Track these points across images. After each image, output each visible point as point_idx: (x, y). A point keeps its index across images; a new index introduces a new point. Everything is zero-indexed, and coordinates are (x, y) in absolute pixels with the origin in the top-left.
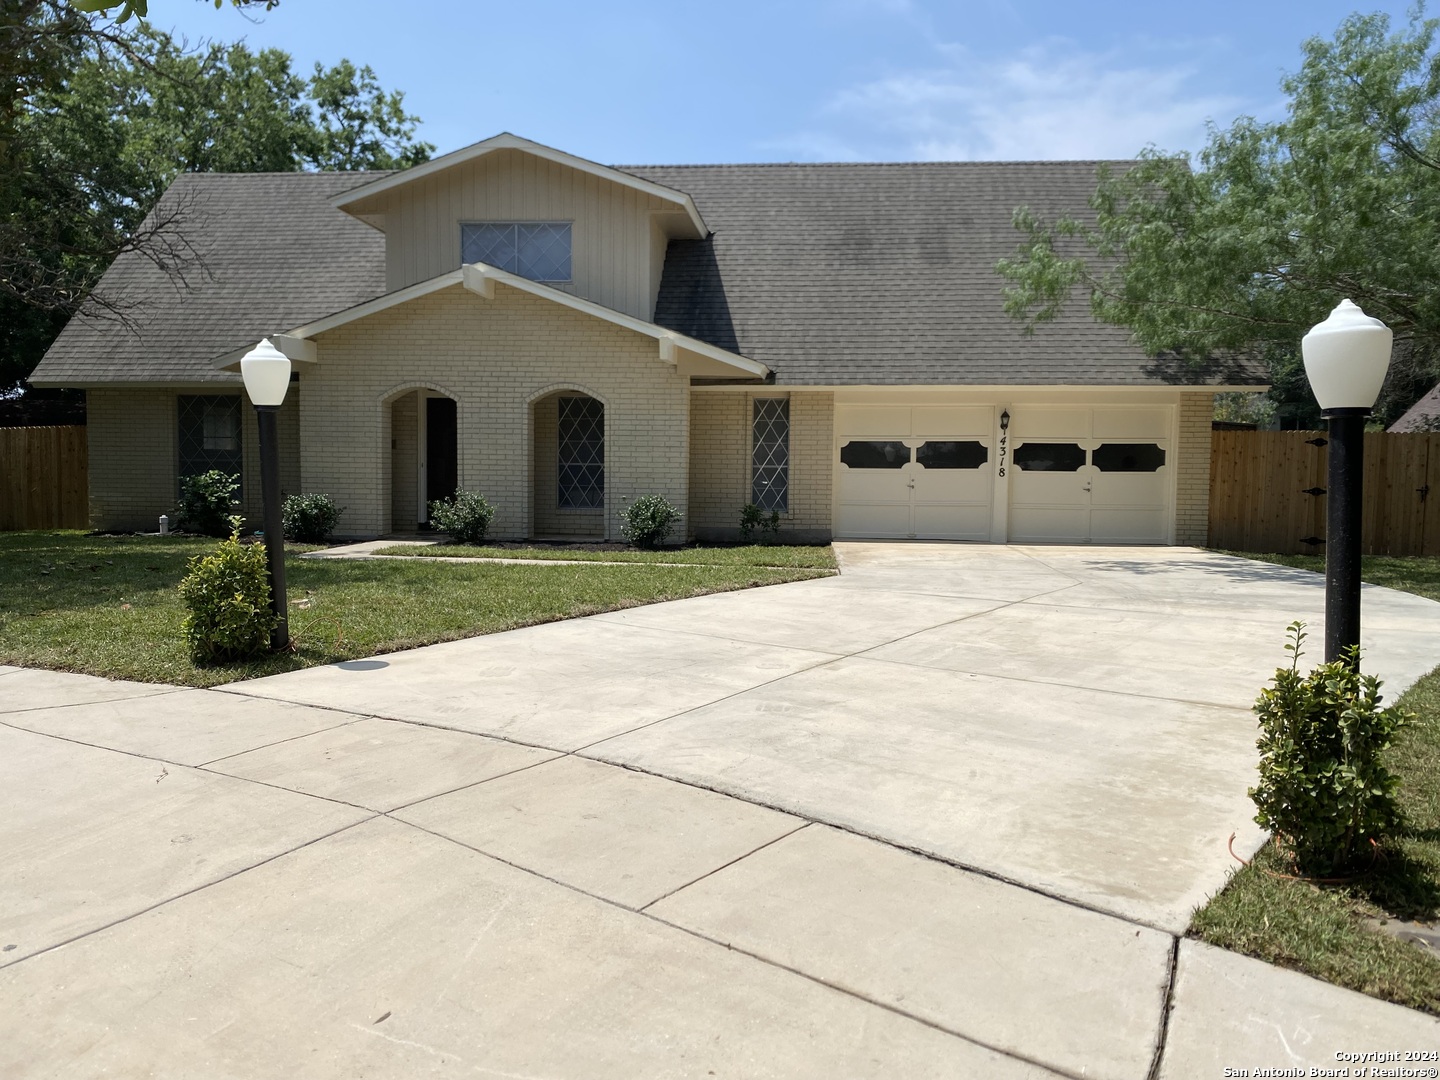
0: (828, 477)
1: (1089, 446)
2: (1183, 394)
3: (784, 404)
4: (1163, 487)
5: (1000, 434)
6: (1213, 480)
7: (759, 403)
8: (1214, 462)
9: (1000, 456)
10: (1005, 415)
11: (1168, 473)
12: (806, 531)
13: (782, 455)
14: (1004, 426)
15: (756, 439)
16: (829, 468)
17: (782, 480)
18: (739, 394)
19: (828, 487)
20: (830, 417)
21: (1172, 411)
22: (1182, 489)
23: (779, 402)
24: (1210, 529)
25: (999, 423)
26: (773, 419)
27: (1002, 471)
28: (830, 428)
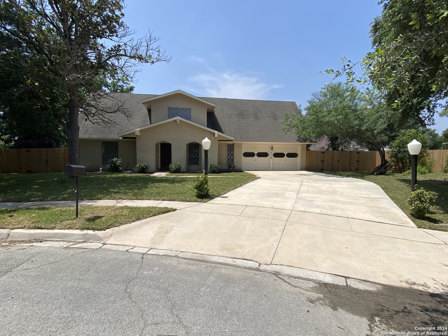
0: (241, 159)
1: (286, 153)
2: (301, 144)
3: (233, 145)
4: (298, 160)
5: (271, 151)
6: (306, 159)
7: (228, 145)
8: (306, 156)
9: (271, 155)
10: (272, 148)
11: (299, 158)
12: (237, 169)
13: (233, 155)
14: (272, 150)
15: (228, 152)
16: (241, 157)
17: (233, 160)
18: (225, 143)
19: (241, 161)
20: (241, 148)
21: (299, 147)
22: (301, 161)
23: (232, 145)
24: (306, 168)
25: (271, 149)
26: (231, 148)
27: (272, 158)
28: (242, 150)
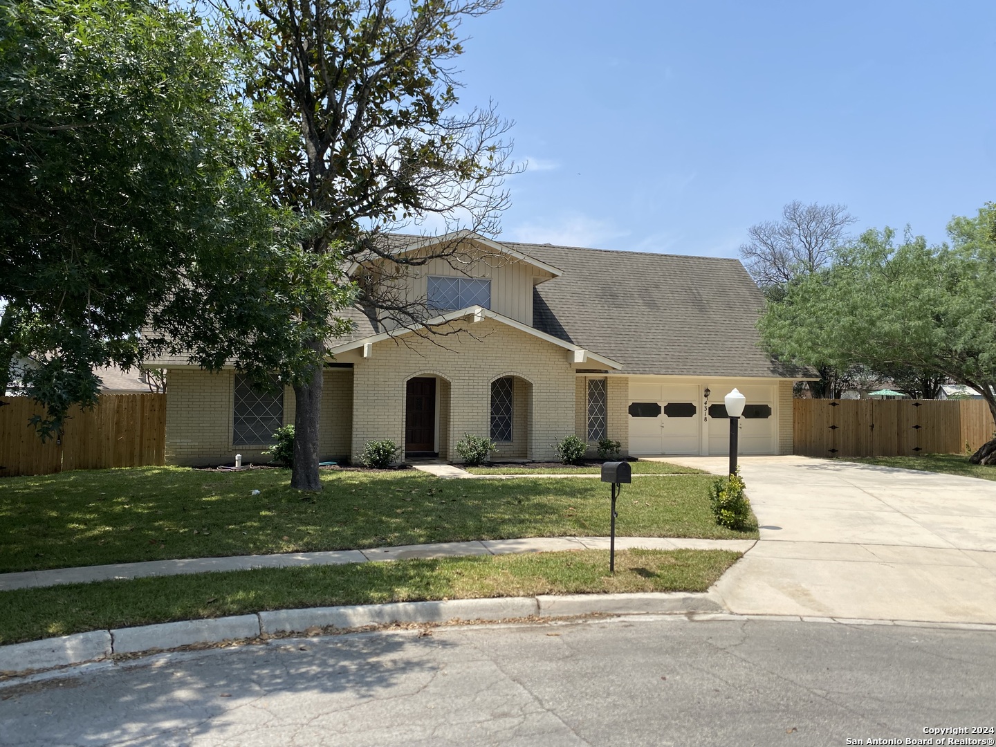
0: (624, 422)
2: (781, 381)
3: (604, 382)
4: (772, 426)
6: (794, 422)
7: (592, 381)
8: (794, 413)
9: (704, 412)
10: (707, 391)
11: (773, 419)
13: (603, 411)
14: (706, 396)
16: (624, 416)
17: (603, 425)
18: (582, 377)
20: (626, 390)
21: (776, 388)
22: (782, 427)
23: (600, 381)
24: (793, 447)
25: (703, 393)
26: (598, 391)
27: (706, 419)
28: (627, 396)
